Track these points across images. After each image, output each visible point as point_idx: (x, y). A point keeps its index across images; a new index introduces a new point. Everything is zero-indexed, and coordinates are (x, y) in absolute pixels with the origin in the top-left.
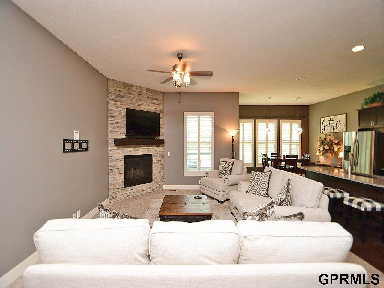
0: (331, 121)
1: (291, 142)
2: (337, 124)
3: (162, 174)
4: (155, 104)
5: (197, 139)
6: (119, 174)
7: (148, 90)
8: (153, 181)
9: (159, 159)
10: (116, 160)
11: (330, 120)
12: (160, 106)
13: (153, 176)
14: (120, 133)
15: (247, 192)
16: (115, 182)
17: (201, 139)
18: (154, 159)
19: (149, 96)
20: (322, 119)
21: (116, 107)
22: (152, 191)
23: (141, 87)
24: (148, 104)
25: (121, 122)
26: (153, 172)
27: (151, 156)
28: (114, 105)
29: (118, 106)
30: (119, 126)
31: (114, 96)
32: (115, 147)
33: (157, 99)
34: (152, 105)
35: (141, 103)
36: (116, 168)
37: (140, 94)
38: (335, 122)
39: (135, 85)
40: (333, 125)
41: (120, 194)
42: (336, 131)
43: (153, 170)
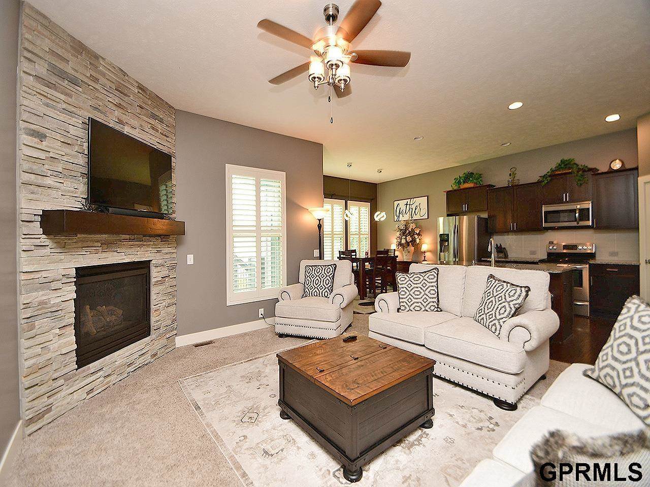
0: (408, 206)
1: (360, 234)
2: (416, 209)
3: (172, 309)
4: (157, 131)
5: (254, 223)
6: (57, 331)
7: (142, 88)
8: (152, 332)
9: (165, 272)
10: (46, 284)
11: (407, 204)
12: (168, 139)
13: (153, 319)
14: (60, 193)
15: (398, 310)
16: (41, 360)
17: (262, 224)
18: (155, 274)
19: (143, 105)
20: (396, 203)
21: (47, 105)
22: (152, 360)
23: (125, 74)
24: (141, 126)
25: (65, 158)
26: (152, 307)
27: (146, 265)
28: (42, 97)
29: (54, 104)
30: (60, 169)
31: (41, 69)
32: (44, 240)
33: (161, 121)
34: (151, 131)
35: (124, 118)
36: (46, 311)
37: (120, 90)
38: (414, 207)
39: (108, 59)
40: (411, 210)
41: (63, 394)
42: (415, 217)
43: (153, 302)
